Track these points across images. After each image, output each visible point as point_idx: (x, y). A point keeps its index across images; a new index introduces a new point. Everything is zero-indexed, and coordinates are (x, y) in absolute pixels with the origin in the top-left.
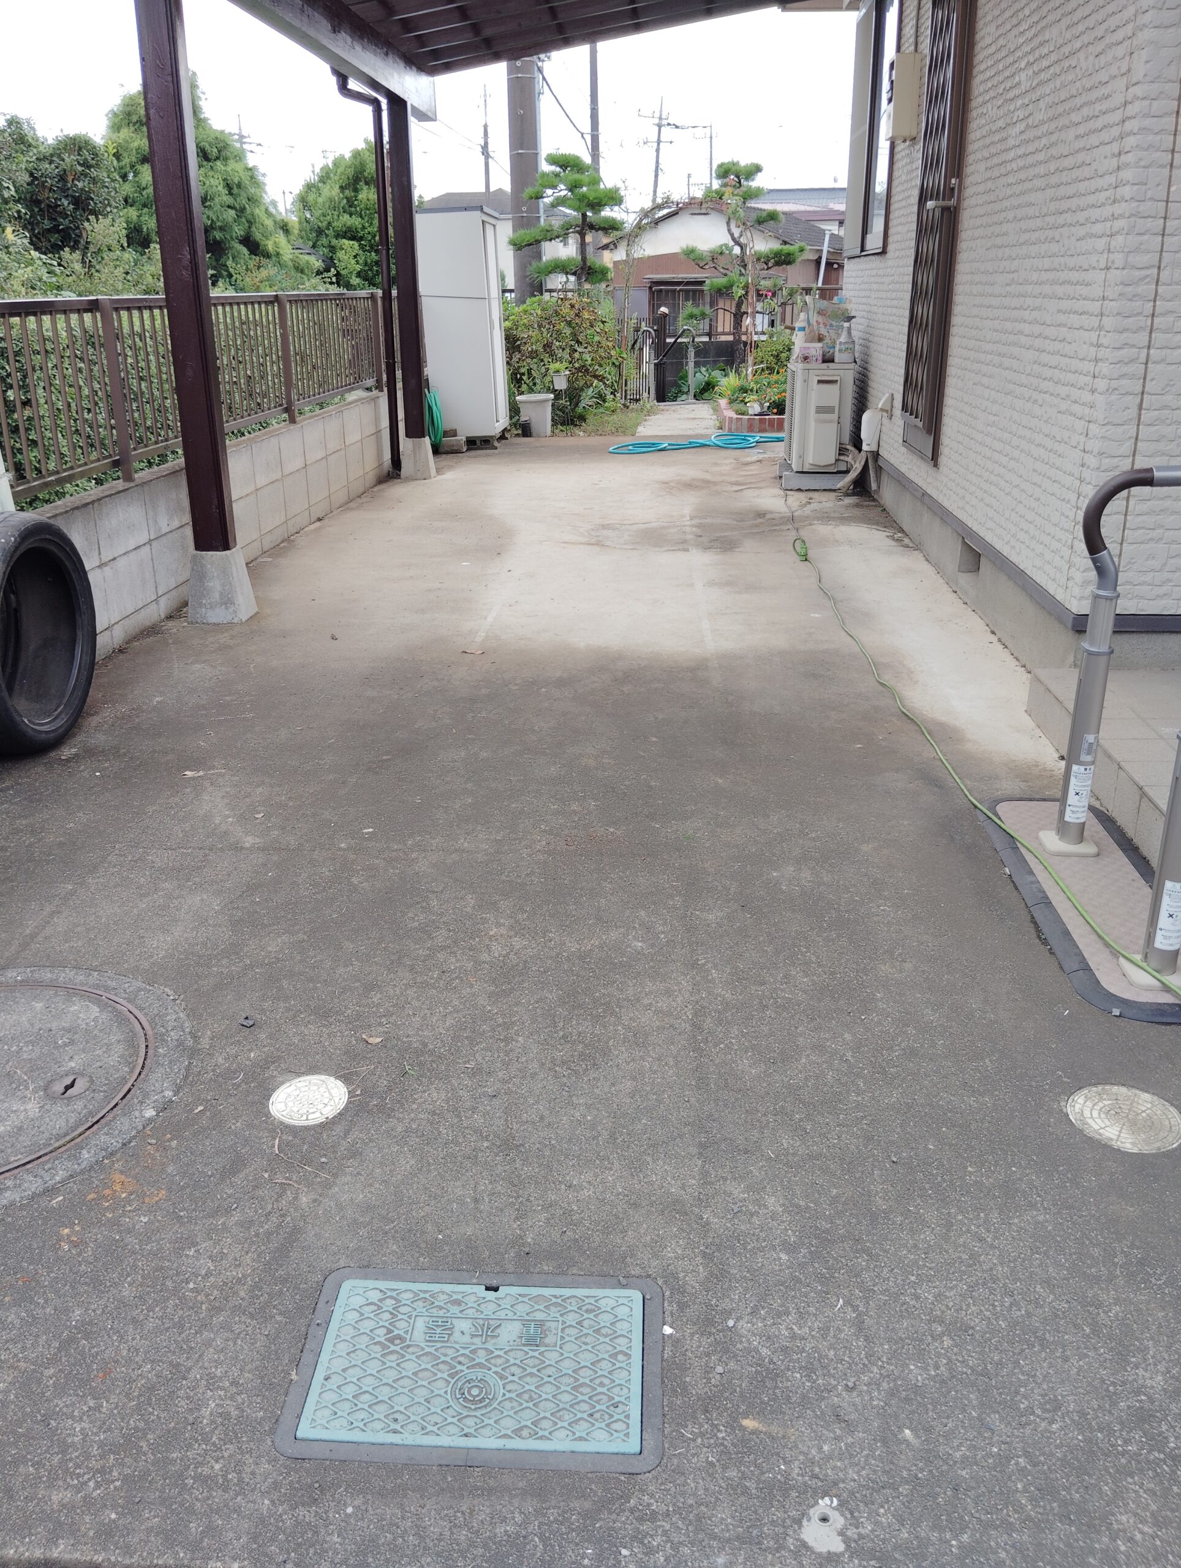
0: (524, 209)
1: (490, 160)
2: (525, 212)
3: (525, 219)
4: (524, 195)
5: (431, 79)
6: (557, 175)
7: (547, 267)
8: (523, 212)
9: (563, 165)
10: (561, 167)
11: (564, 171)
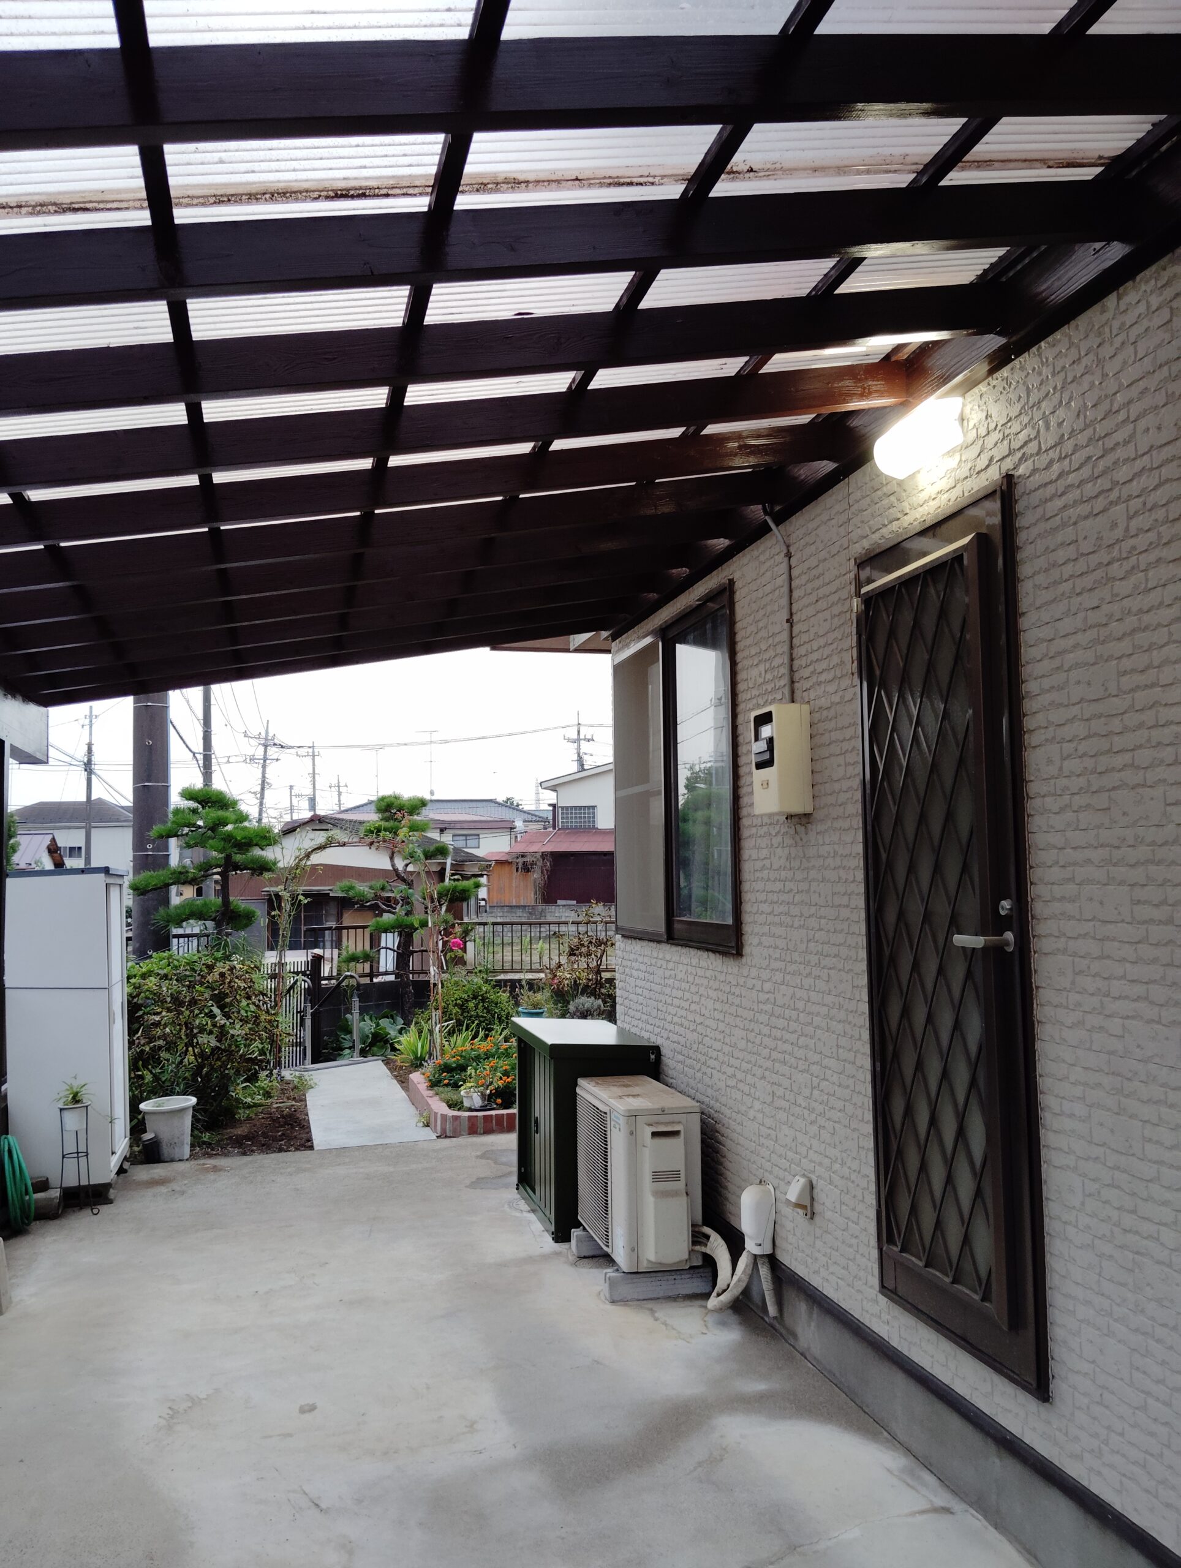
0: (149, 846)
1: (93, 777)
2: (152, 850)
3: (150, 858)
4: (151, 834)
5: (42, 709)
6: (194, 811)
7: (178, 915)
8: (147, 850)
9: (203, 801)
10: (199, 803)
11: (203, 807)
